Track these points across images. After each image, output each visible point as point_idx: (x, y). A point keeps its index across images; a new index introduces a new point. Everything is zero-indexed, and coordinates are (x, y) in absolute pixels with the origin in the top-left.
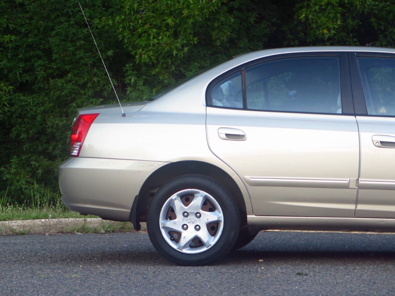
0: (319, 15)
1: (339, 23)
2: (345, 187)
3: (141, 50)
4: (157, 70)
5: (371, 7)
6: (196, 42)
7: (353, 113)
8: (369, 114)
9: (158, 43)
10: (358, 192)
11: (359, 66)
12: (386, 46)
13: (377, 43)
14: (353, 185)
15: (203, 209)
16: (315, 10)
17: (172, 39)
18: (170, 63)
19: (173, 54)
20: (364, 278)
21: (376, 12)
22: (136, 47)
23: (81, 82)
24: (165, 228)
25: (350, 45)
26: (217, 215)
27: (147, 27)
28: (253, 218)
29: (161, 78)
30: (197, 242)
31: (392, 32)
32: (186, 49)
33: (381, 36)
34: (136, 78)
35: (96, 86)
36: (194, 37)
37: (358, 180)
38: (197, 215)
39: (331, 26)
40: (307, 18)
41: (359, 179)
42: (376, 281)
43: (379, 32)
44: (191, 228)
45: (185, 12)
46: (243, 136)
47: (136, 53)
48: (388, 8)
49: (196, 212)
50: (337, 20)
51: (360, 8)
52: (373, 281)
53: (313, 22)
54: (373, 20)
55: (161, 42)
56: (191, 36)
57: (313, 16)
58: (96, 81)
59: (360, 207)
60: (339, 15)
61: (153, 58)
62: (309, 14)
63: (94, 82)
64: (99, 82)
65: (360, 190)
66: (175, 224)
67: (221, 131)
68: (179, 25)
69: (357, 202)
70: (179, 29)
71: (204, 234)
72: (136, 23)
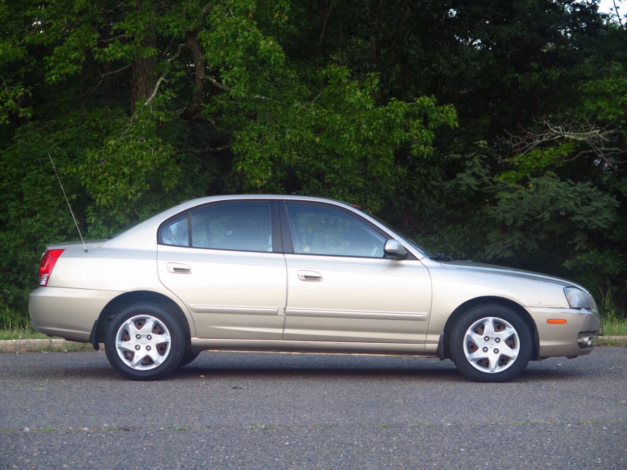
0: (253, 167)
1: (269, 174)
2: (275, 314)
3: (100, 195)
4: (115, 211)
5: (296, 161)
6: (148, 189)
7: (282, 251)
8: (295, 252)
9: (115, 189)
10: (285, 318)
11: (287, 212)
12: (308, 195)
13: (301, 192)
14: (281, 312)
15: (153, 332)
16: (250, 163)
17: (128, 186)
18: (125, 206)
19: (128, 199)
20: (289, 391)
21: (301, 165)
22: (96, 192)
23: (49, 221)
24: (120, 348)
25: (278, 194)
26: (166, 338)
27: (106, 174)
28: (196, 340)
29: (118, 219)
30: (148, 360)
31: (314, 182)
32: (139, 194)
33: (305, 186)
34: (96, 219)
35: (61, 225)
36: (146, 184)
37: (285, 308)
38: (149, 338)
39: (263, 177)
40: (243, 169)
41: (287, 308)
42: (300, 394)
43: (303, 183)
44: (143, 348)
45: (139, 163)
46: (189, 270)
47: (96, 198)
48: (311, 163)
49: (147, 335)
50: (268, 172)
51: (287, 162)
52: (296, 394)
53: (248, 173)
54: (298, 172)
55: (118, 188)
56: (144, 183)
57: (248, 168)
58: (61, 221)
59: (287, 331)
60: (269, 168)
61: (111, 201)
62: (245, 166)
63: (60, 221)
64: (63, 221)
65: (287, 317)
66: (129, 345)
67: (170, 265)
68: (134, 174)
69: (284, 327)
70: (134, 177)
71: (154, 354)
72: (97, 171)
